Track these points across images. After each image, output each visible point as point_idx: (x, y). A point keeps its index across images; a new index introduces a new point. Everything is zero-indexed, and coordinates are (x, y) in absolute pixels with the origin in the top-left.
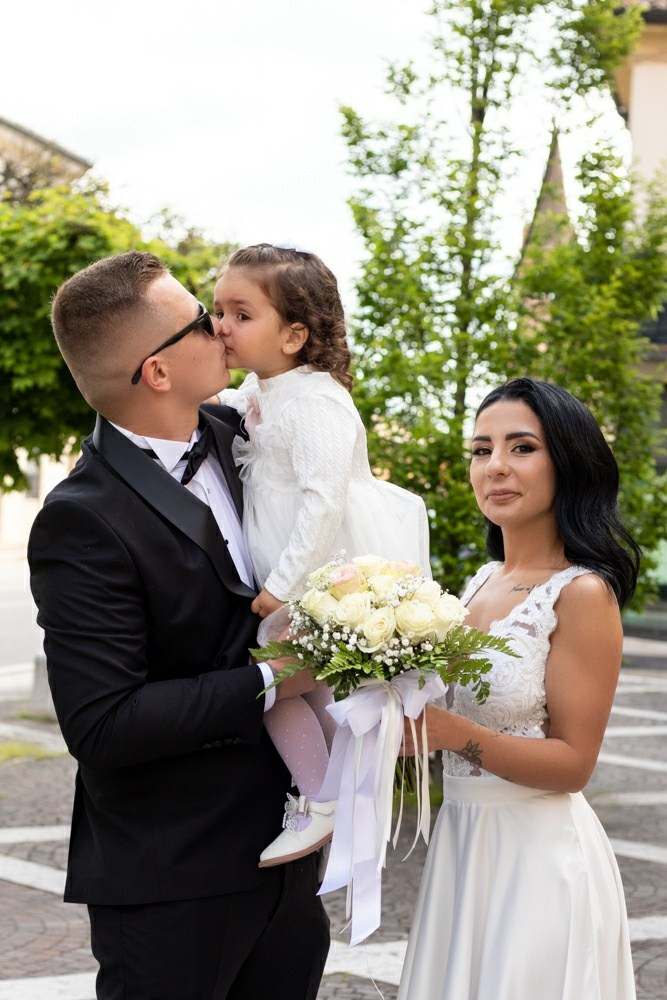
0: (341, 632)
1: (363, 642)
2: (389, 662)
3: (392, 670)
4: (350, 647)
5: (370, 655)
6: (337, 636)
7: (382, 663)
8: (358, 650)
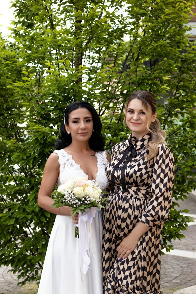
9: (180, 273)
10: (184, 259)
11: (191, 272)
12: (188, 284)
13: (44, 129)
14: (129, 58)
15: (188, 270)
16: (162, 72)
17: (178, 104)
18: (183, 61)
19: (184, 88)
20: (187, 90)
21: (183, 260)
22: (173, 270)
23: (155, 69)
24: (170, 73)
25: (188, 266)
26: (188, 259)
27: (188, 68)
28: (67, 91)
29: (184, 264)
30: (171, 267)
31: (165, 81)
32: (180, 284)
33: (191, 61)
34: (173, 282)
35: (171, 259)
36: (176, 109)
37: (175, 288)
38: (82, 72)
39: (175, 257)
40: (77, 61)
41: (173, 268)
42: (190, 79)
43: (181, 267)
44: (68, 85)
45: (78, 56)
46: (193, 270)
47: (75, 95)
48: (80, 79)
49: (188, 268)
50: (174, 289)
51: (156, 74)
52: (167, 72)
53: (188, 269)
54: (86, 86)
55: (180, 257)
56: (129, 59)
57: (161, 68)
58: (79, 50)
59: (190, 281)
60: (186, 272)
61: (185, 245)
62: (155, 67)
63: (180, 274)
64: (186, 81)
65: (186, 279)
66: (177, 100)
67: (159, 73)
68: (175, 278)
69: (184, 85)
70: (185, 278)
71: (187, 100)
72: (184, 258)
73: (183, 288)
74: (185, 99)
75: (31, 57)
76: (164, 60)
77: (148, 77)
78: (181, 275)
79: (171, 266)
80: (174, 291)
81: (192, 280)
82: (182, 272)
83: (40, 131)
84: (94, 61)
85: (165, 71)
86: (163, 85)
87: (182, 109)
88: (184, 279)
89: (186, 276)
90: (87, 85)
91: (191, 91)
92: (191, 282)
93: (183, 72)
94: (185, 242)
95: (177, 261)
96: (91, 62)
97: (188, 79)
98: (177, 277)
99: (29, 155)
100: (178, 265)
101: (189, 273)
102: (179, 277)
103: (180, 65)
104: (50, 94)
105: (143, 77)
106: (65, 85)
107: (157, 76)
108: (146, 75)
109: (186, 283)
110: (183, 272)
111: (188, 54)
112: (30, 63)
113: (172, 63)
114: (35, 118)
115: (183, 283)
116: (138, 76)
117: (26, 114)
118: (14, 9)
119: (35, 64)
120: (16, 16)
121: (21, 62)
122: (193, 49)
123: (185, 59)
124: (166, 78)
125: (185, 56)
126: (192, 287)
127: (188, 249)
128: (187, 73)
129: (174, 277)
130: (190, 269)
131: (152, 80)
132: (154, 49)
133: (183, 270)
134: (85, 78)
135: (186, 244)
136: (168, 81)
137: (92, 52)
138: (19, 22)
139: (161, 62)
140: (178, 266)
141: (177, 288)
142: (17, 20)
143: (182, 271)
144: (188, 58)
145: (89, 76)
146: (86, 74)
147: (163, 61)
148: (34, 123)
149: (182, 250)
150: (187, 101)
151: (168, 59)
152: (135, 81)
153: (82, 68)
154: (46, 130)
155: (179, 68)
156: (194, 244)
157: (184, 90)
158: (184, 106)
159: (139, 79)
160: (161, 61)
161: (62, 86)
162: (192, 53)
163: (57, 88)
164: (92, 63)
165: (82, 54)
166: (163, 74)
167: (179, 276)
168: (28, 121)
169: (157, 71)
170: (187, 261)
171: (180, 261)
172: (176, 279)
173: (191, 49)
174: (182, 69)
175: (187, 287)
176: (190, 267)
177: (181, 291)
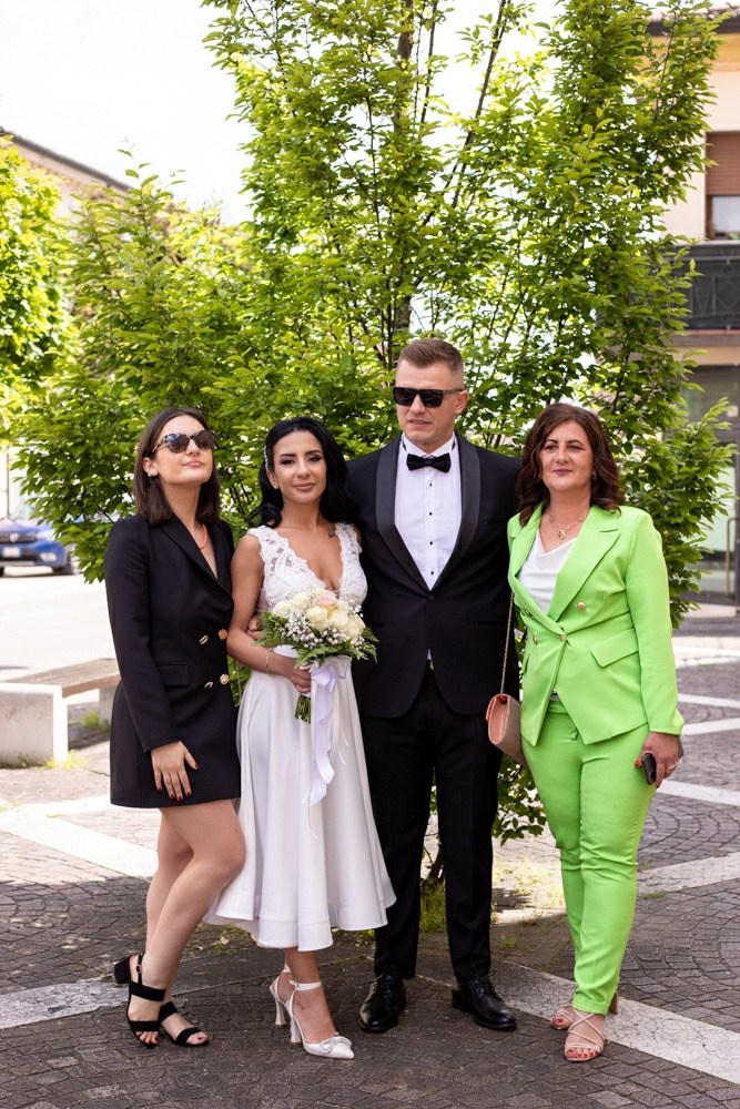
9: (669, 835)
10: (693, 804)
11: (698, 832)
15: (693, 827)
21: (689, 806)
22: (655, 828)
25: (696, 819)
26: (701, 804)
29: (688, 815)
35: (660, 804)
41: (657, 823)
43: (678, 820)
46: (704, 827)
49: (693, 823)
53: (691, 825)
55: (684, 799)
60: (685, 831)
61: (710, 774)
63: (668, 837)
65: (679, 847)
68: (651, 845)
72: (691, 800)
73: (662, 865)
78: (670, 839)
79: (654, 818)
82: (674, 831)
89: (681, 841)
94: (710, 767)
95: (672, 807)
98: (657, 842)
100: (672, 816)
101: (689, 834)
109: (673, 855)
118: (251, 193)
120: (256, 211)
127: (711, 783)
130: (698, 825)
133: (679, 827)
135: (713, 770)
138: (265, 225)
140: (672, 820)
142: (260, 219)
143: (677, 830)
149: (698, 783)
156: (732, 772)
171: (680, 807)
172: (655, 846)
175: (672, 864)
176: (700, 822)
177: (655, 871)
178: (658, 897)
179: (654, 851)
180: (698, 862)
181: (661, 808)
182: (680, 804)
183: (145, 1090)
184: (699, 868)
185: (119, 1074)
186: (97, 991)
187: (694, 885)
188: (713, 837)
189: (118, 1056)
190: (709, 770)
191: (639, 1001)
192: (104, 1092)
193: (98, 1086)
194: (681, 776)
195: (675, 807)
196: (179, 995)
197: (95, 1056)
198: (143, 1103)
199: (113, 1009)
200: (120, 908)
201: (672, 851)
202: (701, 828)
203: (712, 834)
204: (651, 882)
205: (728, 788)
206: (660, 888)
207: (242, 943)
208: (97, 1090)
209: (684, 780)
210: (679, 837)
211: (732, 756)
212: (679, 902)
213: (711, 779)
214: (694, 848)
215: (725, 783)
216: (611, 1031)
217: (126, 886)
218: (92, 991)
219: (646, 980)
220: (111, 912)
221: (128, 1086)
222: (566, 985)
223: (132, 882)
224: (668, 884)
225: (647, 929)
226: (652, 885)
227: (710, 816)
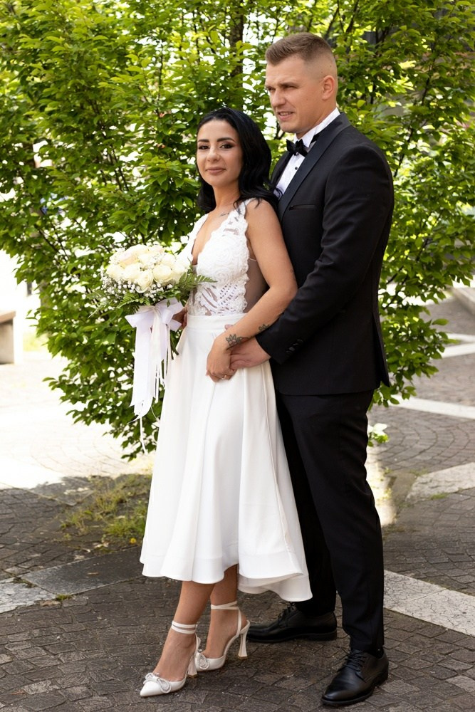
0: (127, 284)
1: (138, 288)
2: (152, 296)
3: (154, 300)
4: (131, 291)
5: (143, 294)
6: (125, 286)
7: (149, 297)
8: (136, 292)
9: (432, 444)
10: (441, 418)
11: (453, 441)
12: (445, 463)
13: (169, 163)
14: (334, 25)
15: (448, 437)
16: (397, 53)
17: (429, 115)
18: (439, 32)
19: (441, 85)
20: (447, 89)
21: (439, 420)
22: (418, 438)
23: (384, 47)
24: (413, 56)
25: (448, 430)
27: (449, 45)
28: (213, 92)
29: (441, 427)
30: (414, 432)
31: (403, 70)
32: (430, 463)
33: (456, 30)
34: (417, 460)
36: (424, 125)
37: (419, 470)
38: (242, 54)
39: (424, 414)
40: (234, 34)
41: (419, 434)
42: (453, 68)
43: (434, 432)
44: (216, 79)
45: (235, 24)
46: (456, 437)
47: (228, 100)
48: (238, 69)
49: (447, 434)
50: (417, 472)
51: (386, 56)
52: (407, 52)
53: (446, 436)
54: (249, 82)
55: (433, 414)
56: (335, 28)
57: (396, 46)
58: (238, 13)
59: (450, 457)
60: (443, 441)
62: (385, 43)
63: (432, 446)
64: (445, 69)
65: (443, 454)
66: (427, 108)
67: (392, 55)
68: (421, 452)
69: (440, 78)
70: (439, 452)
71: (447, 107)
72: (439, 415)
73: (435, 471)
74: (442, 106)
75: (143, 26)
76: (400, 30)
77: (370, 62)
78: (434, 448)
79: (415, 430)
80: (418, 475)
81: (455, 457)
82: (434, 441)
83: (162, 169)
84: (268, 33)
85: (403, 52)
86: (400, 78)
87: (437, 125)
88: (438, 455)
89: (443, 449)
90: (252, 80)
91: (455, 90)
92: (451, 461)
93: (438, 53)
95: (425, 420)
96: (260, 35)
97: (448, 65)
98: (424, 451)
99: (141, 215)
100: (429, 428)
101: (448, 444)
102: (428, 451)
103: (433, 39)
104: (181, 97)
105: (360, 62)
106: (209, 79)
107: (386, 60)
108: (366, 60)
109: (441, 461)
110: (437, 441)
111: (450, 17)
112: (143, 37)
113: (417, 36)
114: (153, 143)
115: (436, 462)
116: (350, 61)
117: (135, 137)
119: (154, 39)
121: (126, 35)
122: (460, 7)
123: (444, 26)
124: (406, 65)
125: (443, 21)
126: (453, 469)
127: (448, 400)
128: (448, 55)
129: (419, 451)
130: (451, 435)
131: (377, 68)
132: (381, 9)
133: (437, 437)
134: (249, 66)
136: (410, 71)
137: (264, 15)
139: (395, 34)
140: (429, 431)
141: (424, 470)
143: (436, 439)
144: (449, 25)
145: (257, 63)
146: (251, 59)
147: (399, 32)
148: (149, 154)
149: (438, 400)
150: (447, 110)
151: (408, 28)
152: (345, 71)
153: (241, 47)
154: (173, 166)
155: (432, 45)
157: (441, 89)
158: (441, 119)
159: (352, 67)
160: (396, 32)
161: (203, 82)
162: (458, 16)
163: (194, 85)
164: (263, 38)
165: (243, 20)
166: (398, 57)
167: (429, 448)
168: (139, 149)
169: (388, 52)
170: (445, 421)
171: (433, 421)
172: (424, 454)
173: (456, 8)
174: (438, 46)
175: (443, 469)
176: (452, 433)
177: (432, 475)
178: (442, 498)
179: (425, 458)
180: (463, 466)
181: (417, 421)
182: (432, 418)
183: (73, 685)
184: (465, 472)
185: (48, 669)
186: (11, 591)
187: (467, 487)
188: (467, 445)
189: (44, 653)
190: (443, 389)
191: (458, 590)
192: (40, 688)
193: (33, 682)
194: (423, 394)
195: (428, 420)
196: (81, 594)
197: (23, 653)
198: (75, 698)
199: (28, 608)
200: (13, 516)
201: (439, 458)
202: (455, 439)
203: (465, 442)
204: (431, 485)
205: (463, 404)
206: (441, 490)
207: (119, 545)
208: (34, 686)
209: (427, 398)
210: (440, 446)
211: (457, 377)
212: (460, 502)
213: (447, 397)
214: (455, 455)
215: (460, 401)
216: (446, 619)
217: (13, 496)
218: (7, 592)
219: (457, 572)
220: (7, 519)
221: (59, 682)
222: (395, 578)
223: (17, 492)
224: (447, 487)
225: (442, 526)
226: (433, 488)
227: (458, 428)
